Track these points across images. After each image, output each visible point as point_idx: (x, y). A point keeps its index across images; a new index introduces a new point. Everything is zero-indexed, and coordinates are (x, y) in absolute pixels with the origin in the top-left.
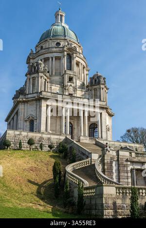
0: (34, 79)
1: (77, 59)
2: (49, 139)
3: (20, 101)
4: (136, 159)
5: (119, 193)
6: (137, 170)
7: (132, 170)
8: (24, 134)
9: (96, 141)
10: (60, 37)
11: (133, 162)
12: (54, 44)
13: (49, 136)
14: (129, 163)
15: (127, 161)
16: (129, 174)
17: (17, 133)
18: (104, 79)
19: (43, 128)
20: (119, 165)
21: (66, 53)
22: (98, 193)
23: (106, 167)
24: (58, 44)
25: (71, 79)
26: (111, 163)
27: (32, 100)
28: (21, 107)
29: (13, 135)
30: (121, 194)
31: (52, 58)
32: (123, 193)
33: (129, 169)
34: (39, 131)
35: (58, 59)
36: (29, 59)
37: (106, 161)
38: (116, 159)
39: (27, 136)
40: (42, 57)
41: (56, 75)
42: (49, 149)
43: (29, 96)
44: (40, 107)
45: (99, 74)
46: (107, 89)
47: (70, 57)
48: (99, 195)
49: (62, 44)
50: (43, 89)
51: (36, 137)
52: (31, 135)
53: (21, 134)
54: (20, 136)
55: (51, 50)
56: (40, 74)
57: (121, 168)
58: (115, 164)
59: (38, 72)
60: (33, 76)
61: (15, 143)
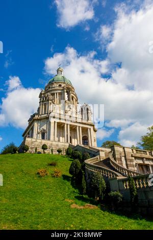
0: (45, 105)
1: (72, 95)
2: (57, 145)
3: (35, 119)
4: (137, 155)
7: (136, 164)
10: (61, 82)
12: (58, 85)
13: (57, 143)
14: (133, 158)
15: (132, 156)
17: (33, 140)
19: (52, 138)
20: (126, 159)
21: (65, 90)
24: (60, 86)
26: (121, 158)
27: (44, 118)
28: (36, 124)
29: (30, 142)
31: (57, 93)
33: (134, 163)
34: (49, 139)
35: (61, 94)
37: (117, 156)
38: (123, 155)
39: (41, 143)
40: (51, 92)
42: (58, 153)
43: (42, 116)
44: (50, 123)
49: (63, 85)
51: (47, 143)
52: (44, 142)
53: (36, 141)
54: (36, 143)
55: (55, 88)
56: (50, 101)
57: (128, 163)
58: (123, 159)
59: (48, 100)
60: (45, 102)
61: (32, 148)
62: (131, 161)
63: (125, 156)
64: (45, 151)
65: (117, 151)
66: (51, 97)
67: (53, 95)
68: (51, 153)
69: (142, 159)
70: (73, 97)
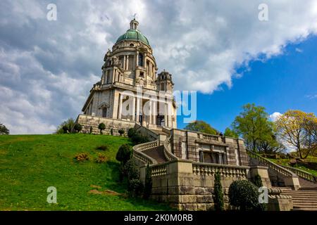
0: (109, 71)
1: (147, 58)
2: (120, 125)
3: (95, 91)
4: (204, 141)
5: (197, 172)
6: (205, 152)
7: (200, 151)
8: (96, 119)
9: (163, 128)
10: (133, 40)
11: (201, 144)
12: (128, 45)
13: (120, 122)
14: (197, 145)
15: (196, 142)
16: (198, 157)
17: (89, 117)
18: (170, 75)
19: (115, 115)
20: (187, 146)
21: (138, 52)
22: (171, 172)
23: (175, 148)
24: (132, 45)
25: (142, 74)
26: (180, 144)
27: (106, 90)
28: (95, 96)
29: (85, 120)
30: (199, 174)
31: (126, 56)
32: (201, 172)
33: (198, 150)
34: (111, 117)
35: (131, 57)
36: (106, 56)
37: (174, 142)
38: (184, 140)
39: (99, 121)
40: (118, 55)
41: (129, 70)
42: (119, 134)
43: (104, 86)
44: (113, 95)
45: (166, 71)
46: (173, 84)
47: (142, 56)
48: (172, 174)
49: (135, 45)
50: (117, 80)
51: (107, 122)
52: (103, 120)
53: (92, 119)
54: (92, 121)
55: (125, 49)
56: (115, 68)
57: (190, 149)
58: (183, 145)
59: (113, 66)
60: (109, 69)
61: (86, 128)
62: (194, 147)
63: (187, 142)
64: (103, 131)
65: (177, 135)
66: (117, 62)
67: (121, 58)
68: (110, 134)
69: (210, 145)
70: (148, 62)
